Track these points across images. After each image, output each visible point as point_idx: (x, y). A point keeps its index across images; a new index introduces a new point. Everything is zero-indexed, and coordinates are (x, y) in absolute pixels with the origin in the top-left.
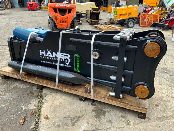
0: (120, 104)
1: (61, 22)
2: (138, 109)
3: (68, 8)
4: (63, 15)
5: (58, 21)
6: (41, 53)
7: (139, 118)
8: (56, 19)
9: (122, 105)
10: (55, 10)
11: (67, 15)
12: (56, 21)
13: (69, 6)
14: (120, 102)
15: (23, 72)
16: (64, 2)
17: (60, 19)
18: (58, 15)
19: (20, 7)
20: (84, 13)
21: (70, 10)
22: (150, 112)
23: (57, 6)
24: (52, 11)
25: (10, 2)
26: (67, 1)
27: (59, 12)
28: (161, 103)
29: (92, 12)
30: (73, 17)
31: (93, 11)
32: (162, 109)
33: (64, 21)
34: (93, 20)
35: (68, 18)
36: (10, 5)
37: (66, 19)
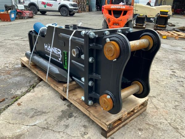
0: (86, 112)
1: (113, 25)
2: (99, 122)
3: (123, 9)
4: (117, 18)
5: (111, 23)
6: (45, 46)
7: (101, 134)
8: (109, 21)
9: (87, 113)
10: (110, 12)
11: (121, 17)
12: (109, 23)
13: (124, 8)
14: (86, 109)
15: (31, 63)
16: (120, 4)
17: (113, 22)
18: (112, 17)
19: (97, 11)
20: (153, 17)
21: (125, 12)
22: (122, 133)
23: (111, 8)
24: (107, 13)
25: (88, 6)
26: (123, 2)
27: (114, 14)
28: (150, 129)
29: (159, 16)
30: (128, 19)
31: (161, 15)
32: (142, 136)
33: (117, 24)
34: (159, 25)
35: (121, 20)
36: (88, 8)
37: (119, 22)
